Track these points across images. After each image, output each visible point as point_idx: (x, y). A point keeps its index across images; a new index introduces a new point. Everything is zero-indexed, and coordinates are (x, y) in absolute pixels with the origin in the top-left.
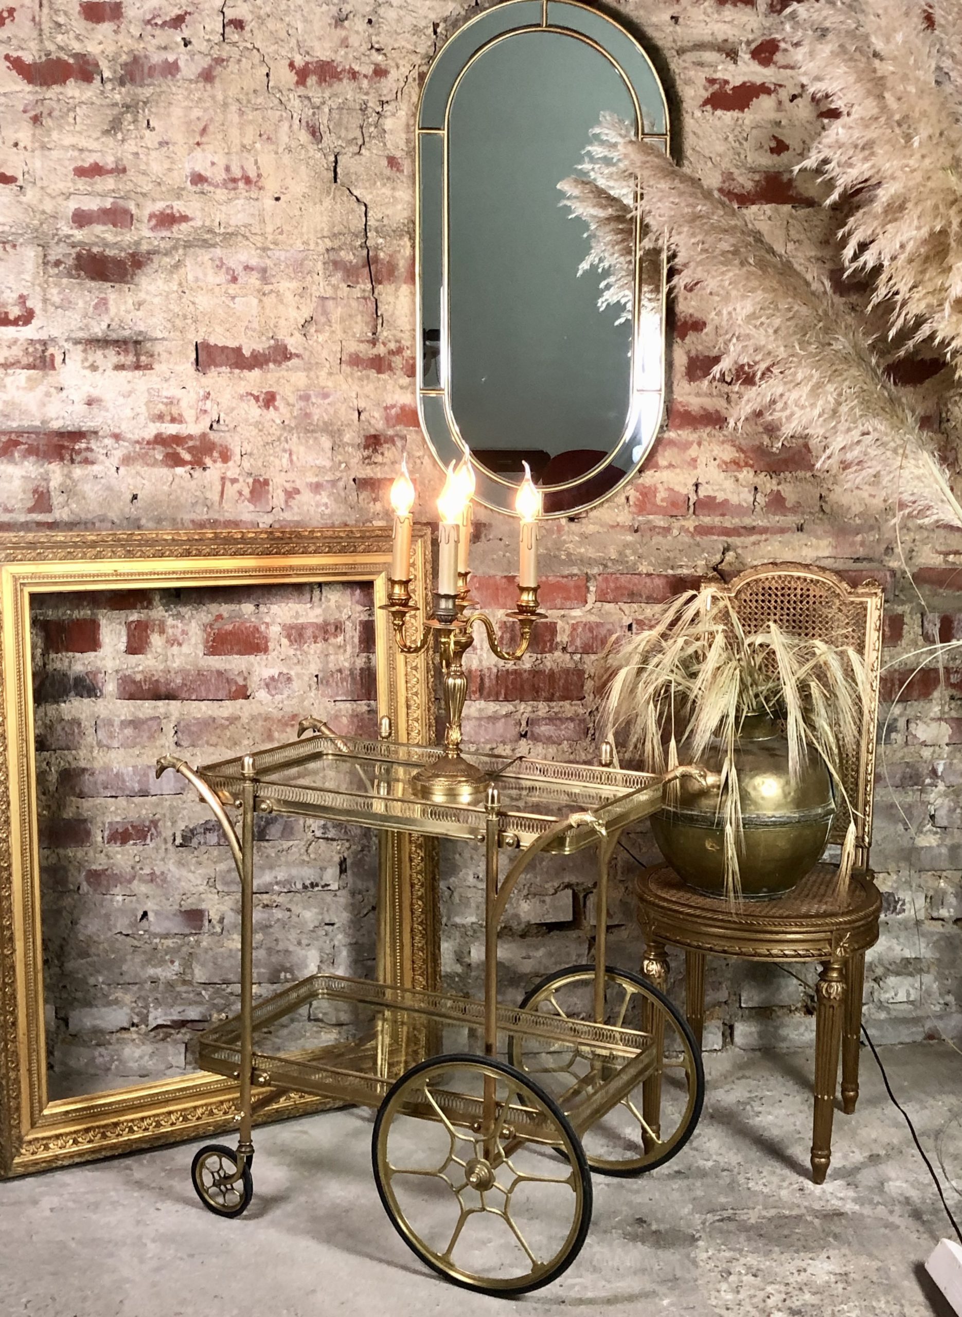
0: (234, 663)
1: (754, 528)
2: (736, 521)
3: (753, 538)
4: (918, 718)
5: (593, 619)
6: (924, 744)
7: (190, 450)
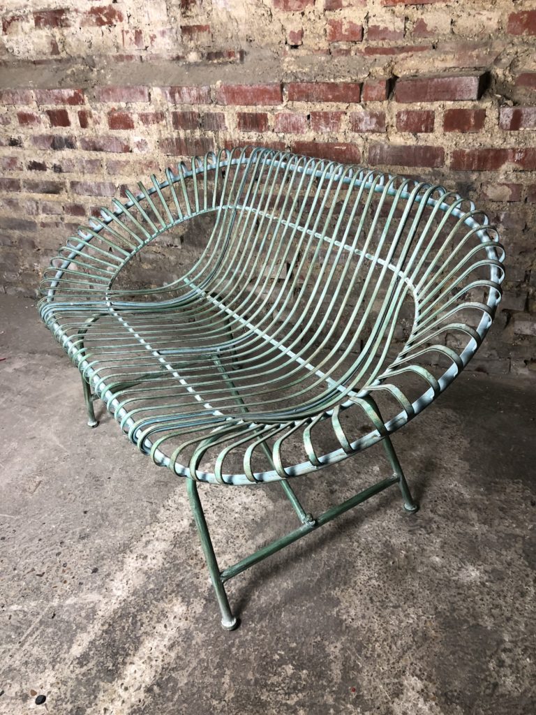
0: (122, 134)
1: (403, 48)
2: (393, 44)
3: (403, 55)
4: (488, 183)
5: (288, 111)
6: (492, 201)
7: (105, 15)
